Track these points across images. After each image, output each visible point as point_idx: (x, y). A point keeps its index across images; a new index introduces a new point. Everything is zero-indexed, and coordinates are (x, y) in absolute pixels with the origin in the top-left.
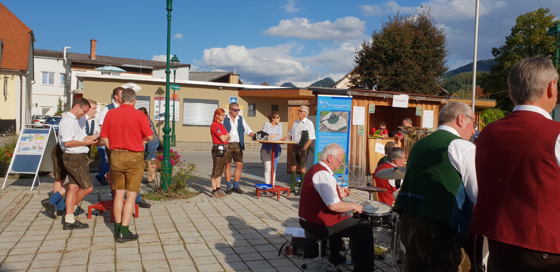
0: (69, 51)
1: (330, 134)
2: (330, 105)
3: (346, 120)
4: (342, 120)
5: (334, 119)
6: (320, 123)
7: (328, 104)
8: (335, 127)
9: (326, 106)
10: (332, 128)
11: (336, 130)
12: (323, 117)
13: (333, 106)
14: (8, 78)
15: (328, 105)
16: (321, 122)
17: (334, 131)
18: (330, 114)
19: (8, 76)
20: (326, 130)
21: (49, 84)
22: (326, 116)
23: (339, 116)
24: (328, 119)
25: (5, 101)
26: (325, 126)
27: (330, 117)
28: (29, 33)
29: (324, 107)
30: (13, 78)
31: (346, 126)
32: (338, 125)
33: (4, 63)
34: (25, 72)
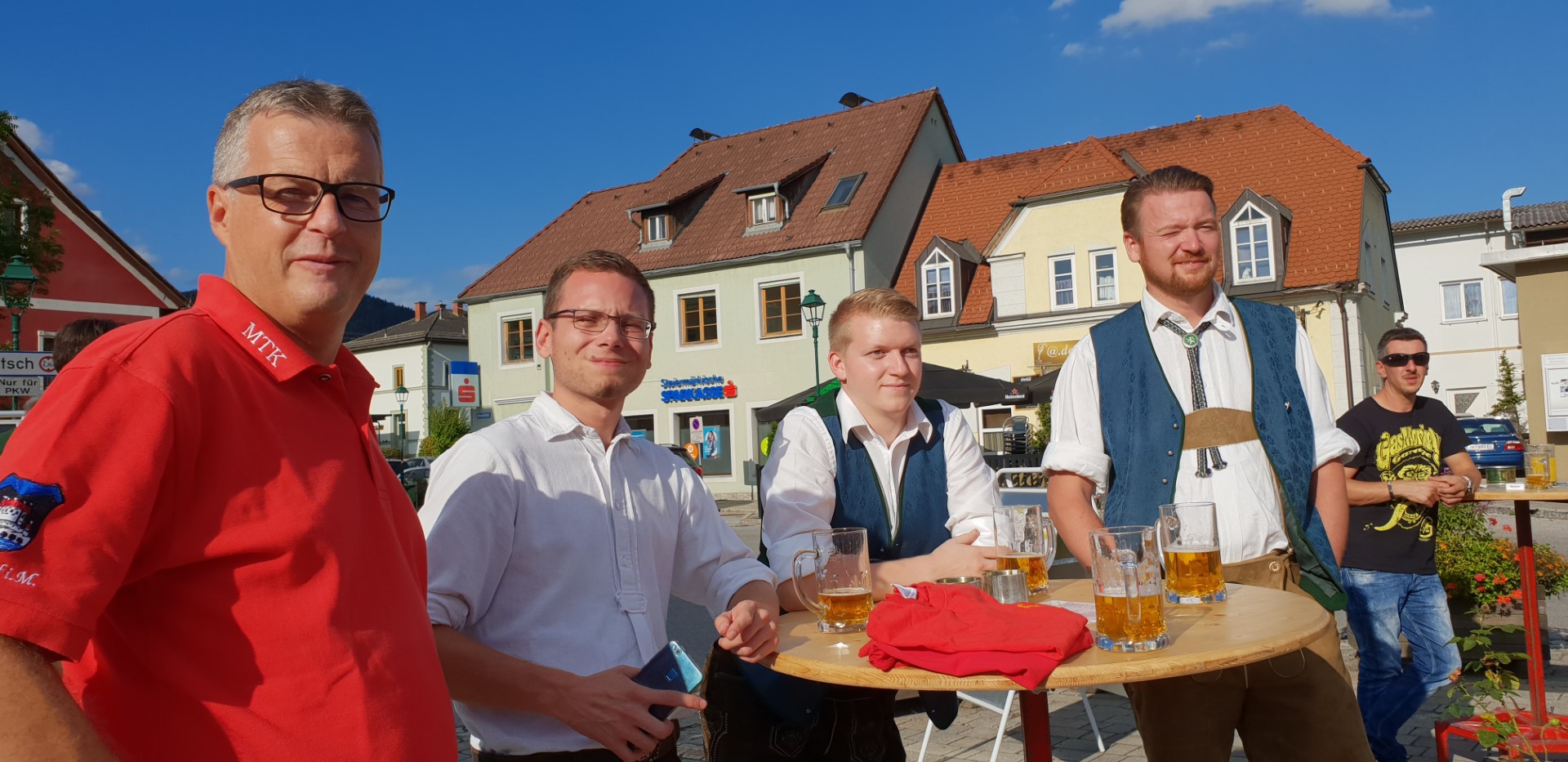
0: (1520, 203)
14: (1308, 313)
19: (1307, 308)
21: (1468, 315)
28: (1360, 168)
30: (1320, 312)
33: (1293, 270)
34: (1350, 288)
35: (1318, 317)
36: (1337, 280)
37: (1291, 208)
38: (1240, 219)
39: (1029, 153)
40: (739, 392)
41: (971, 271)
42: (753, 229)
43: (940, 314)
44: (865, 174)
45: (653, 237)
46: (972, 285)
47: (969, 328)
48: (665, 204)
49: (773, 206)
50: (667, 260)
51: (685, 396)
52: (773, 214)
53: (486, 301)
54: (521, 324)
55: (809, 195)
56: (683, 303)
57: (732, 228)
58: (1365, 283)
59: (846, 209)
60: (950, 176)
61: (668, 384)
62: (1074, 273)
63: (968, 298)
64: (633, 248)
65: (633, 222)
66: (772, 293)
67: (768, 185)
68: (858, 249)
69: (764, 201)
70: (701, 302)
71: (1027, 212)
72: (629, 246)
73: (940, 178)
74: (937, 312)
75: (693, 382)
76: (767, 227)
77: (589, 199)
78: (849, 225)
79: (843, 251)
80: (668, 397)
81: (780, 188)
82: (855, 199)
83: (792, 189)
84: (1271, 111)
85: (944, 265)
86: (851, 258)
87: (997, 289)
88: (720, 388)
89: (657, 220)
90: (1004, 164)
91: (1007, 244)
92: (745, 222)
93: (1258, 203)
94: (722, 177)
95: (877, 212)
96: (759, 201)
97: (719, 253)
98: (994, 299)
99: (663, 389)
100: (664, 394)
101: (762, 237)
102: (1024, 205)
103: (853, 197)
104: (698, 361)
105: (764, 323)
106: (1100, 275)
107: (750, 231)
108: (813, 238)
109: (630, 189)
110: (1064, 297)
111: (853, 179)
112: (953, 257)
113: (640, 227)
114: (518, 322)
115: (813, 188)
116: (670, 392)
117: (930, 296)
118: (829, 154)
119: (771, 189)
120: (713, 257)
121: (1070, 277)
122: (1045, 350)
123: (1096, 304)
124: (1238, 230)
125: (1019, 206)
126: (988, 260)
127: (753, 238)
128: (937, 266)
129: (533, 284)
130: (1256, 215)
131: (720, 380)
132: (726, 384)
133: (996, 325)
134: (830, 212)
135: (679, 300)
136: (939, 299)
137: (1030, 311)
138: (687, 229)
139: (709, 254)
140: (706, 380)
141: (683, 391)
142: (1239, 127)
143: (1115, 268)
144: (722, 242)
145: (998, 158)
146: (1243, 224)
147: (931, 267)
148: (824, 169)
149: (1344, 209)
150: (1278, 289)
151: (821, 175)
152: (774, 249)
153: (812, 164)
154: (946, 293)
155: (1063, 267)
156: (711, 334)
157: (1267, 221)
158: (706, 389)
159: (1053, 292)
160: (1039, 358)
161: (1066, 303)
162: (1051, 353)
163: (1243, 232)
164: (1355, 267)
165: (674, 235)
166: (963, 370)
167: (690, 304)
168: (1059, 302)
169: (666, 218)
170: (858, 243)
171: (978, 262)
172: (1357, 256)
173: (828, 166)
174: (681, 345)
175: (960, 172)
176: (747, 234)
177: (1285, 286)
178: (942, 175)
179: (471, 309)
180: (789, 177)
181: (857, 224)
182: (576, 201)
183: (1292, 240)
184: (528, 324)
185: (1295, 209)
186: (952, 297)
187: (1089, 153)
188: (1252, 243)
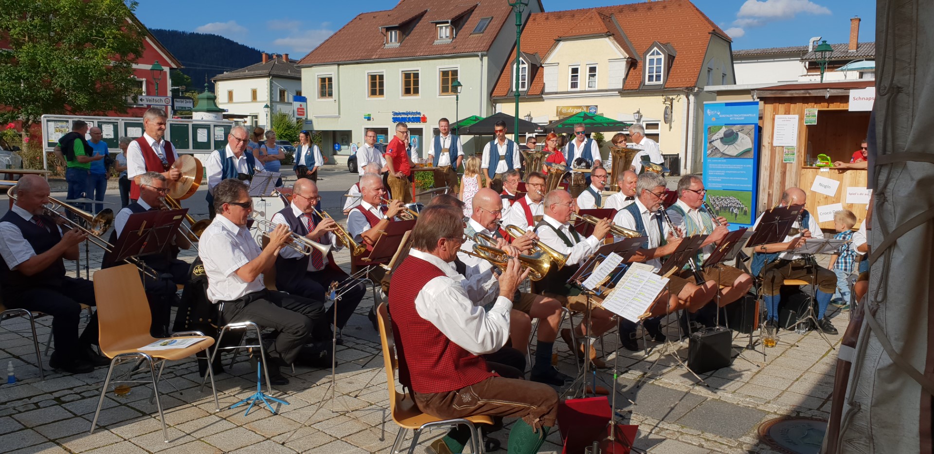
1: (725, 161)
2: (723, 116)
3: (751, 139)
4: (743, 139)
5: (730, 138)
6: (708, 145)
7: (721, 114)
8: (732, 150)
9: (718, 118)
10: (728, 151)
11: (735, 155)
12: (713, 135)
13: (729, 118)
15: (720, 116)
16: (710, 143)
17: (731, 157)
18: (724, 129)
19: (674, 97)
20: (719, 155)
22: (717, 134)
23: (739, 133)
24: (721, 139)
25: (670, 130)
26: (716, 148)
27: (725, 134)
28: (709, 33)
29: (714, 119)
30: (679, 99)
31: (751, 149)
32: (737, 147)
33: (670, 80)
34: (691, 90)
35: (678, 101)
36: (686, 86)
38: (651, 55)
39: (572, 11)
40: (428, 120)
41: (536, 70)
42: (438, 41)
43: (520, 89)
44: (492, 17)
45: (391, 41)
46: (536, 76)
47: (532, 96)
48: (397, 25)
49: (448, 30)
50: (397, 53)
52: (448, 34)
53: (310, 67)
54: (327, 79)
55: (466, 26)
56: (404, 75)
57: (428, 40)
58: (698, 88)
59: (481, 35)
60: (534, 20)
61: (395, 114)
62: (579, 74)
63: (533, 82)
64: (381, 45)
65: (382, 33)
66: (445, 74)
67: (446, 20)
68: (485, 55)
69: (444, 28)
70: (412, 75)
71: (561, 44)
72: (380, 44)
73: (530, 20)
75: (407, 114)
76: (444, 41)
77: (361, 17)
78: (482, 44)
79: (477, 56)
81: (451, 22)
82: (486, 30)
83: (457, 23)
85: (524, 66)
86: (482, 60)
87: (545, 80)
88: (419, 118)
89: (393, 32)
90: (559, 15)
91: (551, 58)
92: (435, 37)
93: (659, 48)
94: (426, 11)
95: (495, 38)
96: (441, 28)
97: (421, 52)
98: (544, 84)
99: (393, 116)
100: (393, 118)
101: (441, 46)
102: (560, 40)
104: (410, 104)
105: (441, 88)
106: (590, 76)
107: (436, 42)
108: (465, 48)
109: (381, 14)
110: (574, 85)
111: (486, 20)
112: (528, 63)
113: (385, 36)
114: (325, 78)
115: (467, 23)
116: (396, 118)
118: (477, 5)
119: (447, 22)
120: (418, 54)
121: (577, 76)
122: (561, 109)
123: (587, 89)
125: (558, 41)
126: (543, 65)
127: (437, 46)
129: (333, 60)
130: (658, 54)
131: (419, 114)
132: (422, 116)
133: (543, 96)
134: (474, 35)
135: (402, 73)
136: (521, 82)
137: (559, 90)
138: (407, 38)
139: (417, 52)
140: (413, 113)
141: (402, 118)
142: (665, 7)
143: (597, 73)
144: (423, 46)
145: (557, 12)
146: (652, 57)
148: (474, 12)
150: (662, 88)
151: (472, 16)
152: (447, 52)
153: (468, 10)
154: (524, 79)
155: (575, 71)
156: (416, 91)
157: (662, 56)
158: (413, 117)
159: (570, 82)
160: (559, 113)
161: (575, 87)
162: (564, 111)
163: (651, 61)
164: (696, 80)
165: (401, 41)
166: (528, 116)
167: (407, 76)
168: (572, 87)
169: (398, 32)
170: (485, 53)
171: (538, 66)
172: (697, 75)
173: (476, 11)
174: (402, 96)
175: (540, 17)
176: (435, 44)
177: (666, 86)
178: (531, 18)
179: (303, 70)
180: (456, 17)
181: (485, 44)
182: (355, 17)
183: (673, 65)
184: (330, 79)
185: (676, 51)
186: (526, 81)
187: (592, 18)
188: (655, 66)
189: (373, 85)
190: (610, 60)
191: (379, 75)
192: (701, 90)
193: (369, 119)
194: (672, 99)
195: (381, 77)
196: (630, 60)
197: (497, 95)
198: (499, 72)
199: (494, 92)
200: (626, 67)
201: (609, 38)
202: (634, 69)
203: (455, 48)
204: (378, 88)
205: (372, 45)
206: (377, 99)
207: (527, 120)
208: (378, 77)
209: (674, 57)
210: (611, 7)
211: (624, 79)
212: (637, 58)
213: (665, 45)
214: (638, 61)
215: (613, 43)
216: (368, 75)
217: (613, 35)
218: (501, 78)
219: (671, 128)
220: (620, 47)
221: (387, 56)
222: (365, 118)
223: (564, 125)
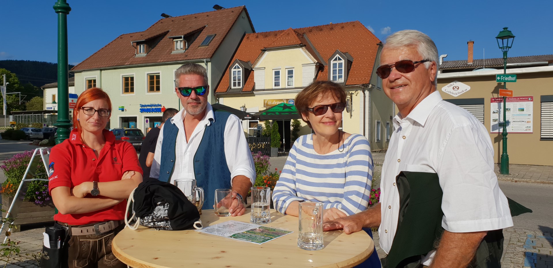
0: (445, 60)
14: (353, 94)
19: (353, 92)
25: (351, 118)
28: (377, 45)
30: (357, 94)
33: (350, 79)
34: (367, 86)
35: (356, 95)
36: (362, 83)
37: (353, 57)
38: (334, 60)
39: (275, 31)
41: (248, 73)
42: (175, 51)
43: (237, 87)
44: (216, 35)
45: (140, 52)
46: (249, 78)
47: (246, 92)
48: (144, 40)
49: (182, 44)
50: (144, 61)
51: (148, 111)
52: (182, 47)
53: (80, 72)
54: (93, 81)
55: (196, 41)
56: (149, 77)
57: (168, 51)
58: (372, 85)
59: (207, 47)
60: (248, 38)
61: (142, 106)
62: (280, 76)
63: (247, 82)
64: (133, 55)
65: (133, 46)
67: (180, 36)
68: (209, 62)
69: (179, 42)
70: (155, 77)
71: (267, 53)
72: (132, 55)
73: (244, 38)
74: (236, 86)
75: (151, 106)
76: (179, 51)
77: (122, 37)
78: (207, 53)
79: (203, 62)
80: (142, 111)
81: (184, 38)
83: (189, 38)
84: (354, 23)
85: (239, 70)
86: (207, 65)
87: (255, 80)
88: (160, 109)
89: (142, 46)
90: (266, 35)
91: (259, 64)
92: (172, 49)
93: (340, 55)
94: (168, 32)
95: (217, 49)
96: (177, 42)
97: (162, 59)
98: (255, 83)
99: (141, 108)
100: (141, 109)
101: (177, 55)
102: (266, 51)
103: (210, 43)
104: (153, 98)
106: (289, 77)
107: (174, 52)
108: (194, 56)
109: (137, 34)
110: (277, 84)
111: (211, 36)
112: (242, 67)
113: (136, 48)
114: (91, 80)
115: (198, 38)
116: (143, 109)
117: (234, 80)
118: (205, 26)
119: (181, 38)
121: (279, 77)
122: (267, 102)
123: (287, 87)
124: (333, 64)
125: (264, 51)
126: (253, 69)
127: (174, 55)
128: (237, 70)
129: (97, 67)
130: (340, 59)
131: (160, 105)
132: (162, 107)
133: (254, 92)
134: (202, 47)
135: (147, 76)
136: (237, 82)
137: (266, 88)
138: (153, 50)
139: (158, 60)
140: (155, 105)
141: (147, 109)
142: (343, 27)
143: (294, 75)
144: (164, 55)
145: (264, 33)
146: (335, 62)
147: (235, 70)
148: (203, 32)
149: (370, 58)
150: (344, 85)
151: (201, 34)
152: (180, 59)
153: (198, 29)
154: (239, 80)
155: (277, 73)
156: (158, 89)
157: (343, 61)
158: (155, 109)
159: (274, 82)
160: (265, 105)
161: (277, 86)
162: (269, 103)
163: (335, 65)
164: (369, 79)
165: (148, 52)
166: (243, 107)
167: (151, 77)
168: (275, 86)
169: (145, 45)
170: (209, 60)
171: (250, 69)
172: (371, 75)
173: (204, 31)
174: (148, 92)
175: (252, 36)
176: (172, 53)
177: (346, 84)
178: (246, 37)
179: (75, 74)
180: (188, 34)
181: (210, 53)
182: (118, 37)
183: (351, 68)
184: (95, 81)
185: (353, 58)
186: (241, 81)
187: (289, 34)
188: (337, 69)
189: (126, 84)
190: (304, 65)
191: (131, 77)
192: (373, 86)
193: (123, 110)
194: (352, 94)
195: (132, 79)
196: (318, 64)
197: (220, 91)
198: (221, 75)
199: (217, 90)
200: (316, 70)
201: (302, 48)
202: (321, 72)
203: (187, 56)
204: (130, 87)
205: (126, 55)
206: (129, 95)
207: (242, 110)
208: (130, 79)
209: (352, 62)
210: (303, 29)
211: (314, 79)
212: (323, 63)
213: (345, 53)
214: (325, 66)
215: (306, 52)
216: (123, 77)
217: (305, 46)
218: (223, 79)
219: (351, 116)
220: (310, 55)
221: (136, 63)
222: (119, 109)
223: (267, 113)
